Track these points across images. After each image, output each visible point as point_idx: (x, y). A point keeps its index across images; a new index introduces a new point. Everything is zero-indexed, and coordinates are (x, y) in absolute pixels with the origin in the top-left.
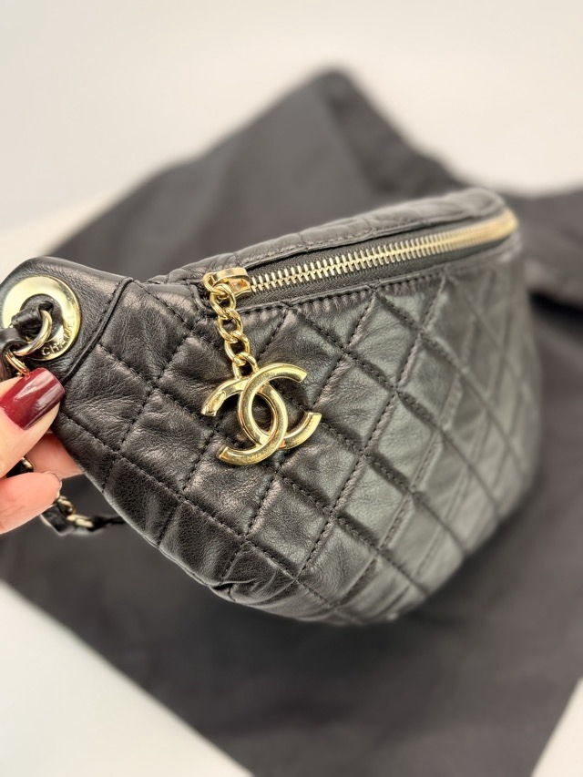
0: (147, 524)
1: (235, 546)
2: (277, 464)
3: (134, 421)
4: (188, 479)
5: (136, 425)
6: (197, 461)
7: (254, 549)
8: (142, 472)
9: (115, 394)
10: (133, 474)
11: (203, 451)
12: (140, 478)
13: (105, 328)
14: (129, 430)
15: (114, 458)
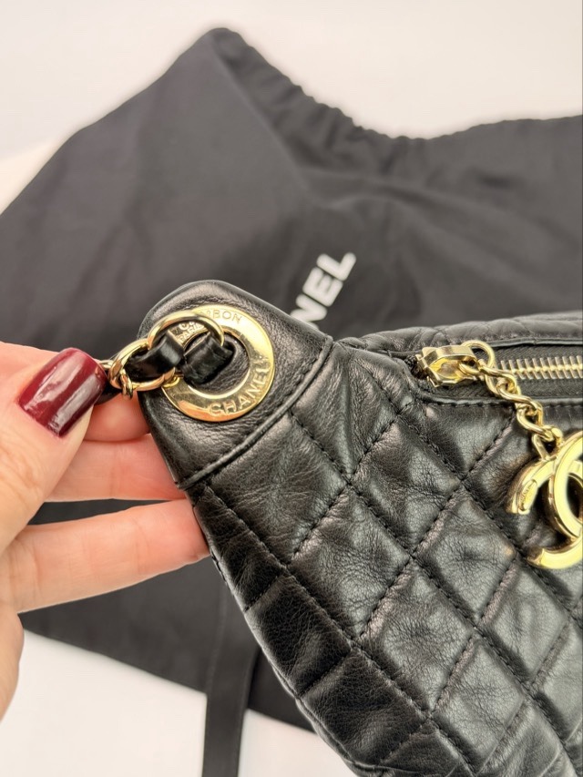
0: (297, 666)
1: (415, 726)
2: (477, 617)
3: (314, 526)
4: (368, 621)
5: (316, 531)
6: (382, 596)
7: (438, 733)
8: (312, 600)
9: (299, 484)
10: (298, 601)
11: (391, 584)
12: (308, 608)
13: (302, 394)
14: (306, 538)
15: (279, 572)
